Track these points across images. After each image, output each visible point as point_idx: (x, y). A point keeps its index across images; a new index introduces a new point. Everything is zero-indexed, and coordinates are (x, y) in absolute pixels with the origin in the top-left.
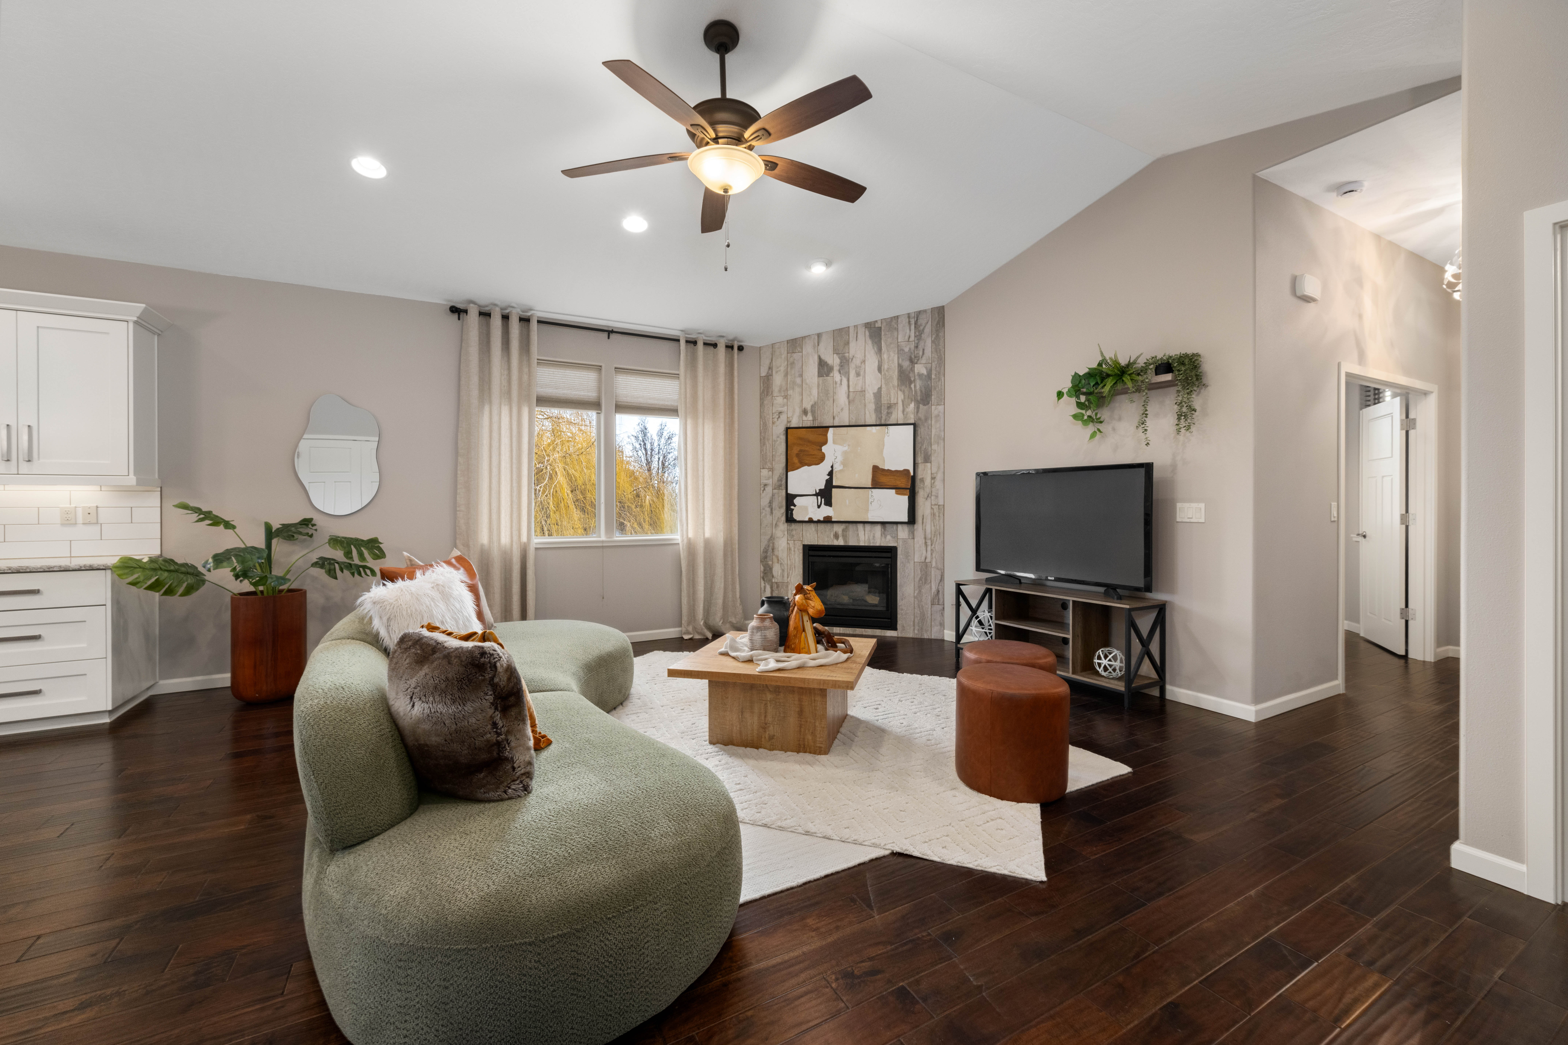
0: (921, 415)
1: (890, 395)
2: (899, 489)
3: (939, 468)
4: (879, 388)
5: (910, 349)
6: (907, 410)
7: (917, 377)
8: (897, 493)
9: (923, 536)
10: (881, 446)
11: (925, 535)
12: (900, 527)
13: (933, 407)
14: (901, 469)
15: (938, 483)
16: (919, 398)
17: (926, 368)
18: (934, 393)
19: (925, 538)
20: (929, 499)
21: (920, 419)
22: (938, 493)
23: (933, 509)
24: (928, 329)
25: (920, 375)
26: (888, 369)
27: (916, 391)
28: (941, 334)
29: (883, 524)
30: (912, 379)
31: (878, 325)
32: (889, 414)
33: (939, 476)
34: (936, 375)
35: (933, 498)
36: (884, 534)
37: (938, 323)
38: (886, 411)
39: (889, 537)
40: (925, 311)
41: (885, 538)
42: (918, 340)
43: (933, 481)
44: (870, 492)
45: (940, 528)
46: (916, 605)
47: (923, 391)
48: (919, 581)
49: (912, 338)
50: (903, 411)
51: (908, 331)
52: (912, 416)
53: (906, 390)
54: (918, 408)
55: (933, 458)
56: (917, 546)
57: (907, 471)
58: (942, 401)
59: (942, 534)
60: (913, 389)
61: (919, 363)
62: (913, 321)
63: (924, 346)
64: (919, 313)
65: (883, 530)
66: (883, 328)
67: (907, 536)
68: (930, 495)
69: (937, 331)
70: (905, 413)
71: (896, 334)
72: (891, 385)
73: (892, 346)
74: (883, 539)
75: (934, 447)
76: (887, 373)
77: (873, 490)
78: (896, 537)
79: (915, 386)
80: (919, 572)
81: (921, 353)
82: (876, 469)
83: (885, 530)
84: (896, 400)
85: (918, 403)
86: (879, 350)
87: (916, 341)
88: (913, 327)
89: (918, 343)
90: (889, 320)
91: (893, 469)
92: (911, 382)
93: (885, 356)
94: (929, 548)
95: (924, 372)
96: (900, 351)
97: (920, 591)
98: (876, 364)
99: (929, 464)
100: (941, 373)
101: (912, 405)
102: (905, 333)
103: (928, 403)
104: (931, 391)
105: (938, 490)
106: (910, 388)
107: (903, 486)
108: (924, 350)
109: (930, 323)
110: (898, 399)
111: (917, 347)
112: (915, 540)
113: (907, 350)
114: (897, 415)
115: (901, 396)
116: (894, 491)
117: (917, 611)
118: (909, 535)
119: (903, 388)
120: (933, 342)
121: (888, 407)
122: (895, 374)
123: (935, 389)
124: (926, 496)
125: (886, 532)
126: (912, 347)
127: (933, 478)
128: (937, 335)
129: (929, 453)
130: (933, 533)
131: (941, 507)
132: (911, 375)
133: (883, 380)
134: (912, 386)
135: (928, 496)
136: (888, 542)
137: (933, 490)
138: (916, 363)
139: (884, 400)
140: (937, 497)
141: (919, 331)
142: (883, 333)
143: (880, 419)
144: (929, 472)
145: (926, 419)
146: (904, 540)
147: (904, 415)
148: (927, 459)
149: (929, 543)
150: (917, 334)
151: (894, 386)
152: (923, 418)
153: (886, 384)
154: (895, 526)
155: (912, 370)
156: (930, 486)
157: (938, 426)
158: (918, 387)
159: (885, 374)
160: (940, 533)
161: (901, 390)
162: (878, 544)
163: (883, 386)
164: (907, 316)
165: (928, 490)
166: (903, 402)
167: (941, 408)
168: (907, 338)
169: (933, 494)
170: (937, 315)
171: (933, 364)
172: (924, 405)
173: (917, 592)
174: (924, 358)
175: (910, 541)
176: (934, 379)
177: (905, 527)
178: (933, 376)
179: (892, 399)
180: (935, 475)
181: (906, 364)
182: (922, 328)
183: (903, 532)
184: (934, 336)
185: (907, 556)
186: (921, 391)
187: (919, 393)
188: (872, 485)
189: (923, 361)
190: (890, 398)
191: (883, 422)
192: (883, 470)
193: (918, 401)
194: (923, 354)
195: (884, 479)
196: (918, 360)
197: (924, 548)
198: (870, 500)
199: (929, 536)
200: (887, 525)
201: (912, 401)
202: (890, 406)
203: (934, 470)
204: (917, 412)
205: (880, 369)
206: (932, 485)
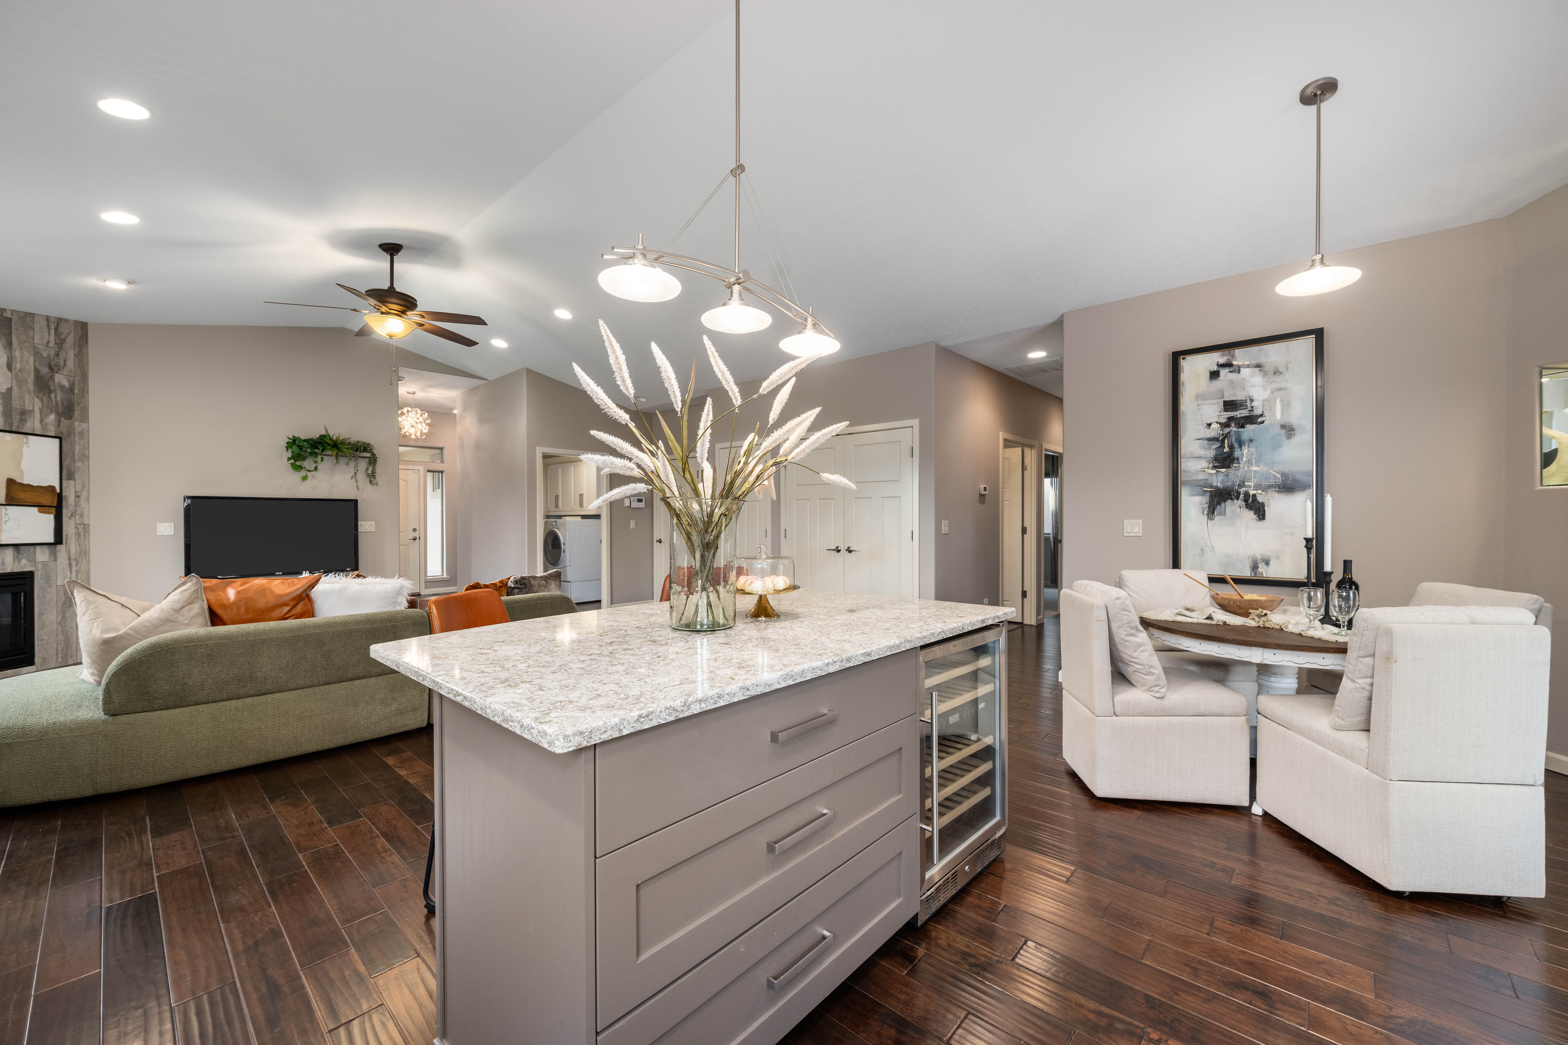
0: (63, 429)
1: (24, 399)
2: (42, 507)
3: (83, 486)
4: (8, 389)
5: (49, 355)
6: (46, 420)
7: (57, 388)
8: (40, 512)
9: (67, 557)
10: (18, 457)
11: (69, 556)
12: (38, 548)
13: (77, 423)
14: (45, 485)
15: (83, 502)
16: (60, 411)
17: (69, 381)
18: (77, 408)
19: (69, 559)
20: (73, 519)
21: (62, 433)
22: (82, 512)
23: (78, 528)
24: (70, 340)
25: (62, 387)
26: (21, 370)
27: (56, 403)
28: (84, 350)
29: (16, 546)
30: (52, 388)
31: (8, 314)
32: (23, 421)
33: (84, 495)
34: (79, 390)
35: (77, 517)
36: (17, 558)
37: (81, 338)
38: (19, 417)
39: (24, 561)
40: (67, 321)
41: (19, 562)
42: (58, 348)
43: (77, 500)
44: (4, 509)
45: (85, 548)
46: (59, 632)
47: (65, 404)
48: (63, 605)
49: (52, 344)
50: (41, 421)
51: (47, 335)
52: (52, 428)
53: (45, 399)
54: (59, 421)
55: (77, 476)
56: (59, 568)
57: (53, 488)
58: (85, 418)
59: (87, 554)
60: (53, 399)
61: (60, 372)
62: (53, 326)
63: (66, 356)
64: (59, 321)
65: (16, 554)
66: (14, 321)
67: (48, 557)
68: (74, 514)
69: (80, 345)
70: (44, 423)
71: (31, 332)
72: (25, 388)
73: (26, 345)
74: (17, 564)
75: (78, 464)
76: (19, 374)
77: (7, 507)
78: (33, 561)
79: (56, 397)
80: (63, 596)
81: (62, 363)
82: (11, 483)
83: (19, 553)
84: (31, 406)
85: (59, 415)
86: (9, 345)
87: (57, 349)
88: (53, 332)
89: (58, 352)
90: (23, 314)
91: (35, 484)
92: (50, 392)
93: (17, 354)
94: (74, 569)
95: (66, 384)
96: (37, 354)
97: (64, 616)
98: (5, 359)
99: (72, 482)
100: (84, 391)
101: (52, 417)
102: (41, 337)
103: (71, 418)
104: (73, 406)
105: (83, 509)
106: (50, 398)
107: (48, 503)
108: (65, 361)
109: (72, 334)
110: (34, 406)
111: (57, 355)
112: (58, 562)
113: (45, 354)
114: (34, 423)
115: (38, 404)
116: (36, 509)
117: (61, 638)
118: (50, 557)
119: (41, 395)
120: (75, 355)
121: (21, 413)
122: (31, 379)
123: (78, 404)
124: (69, 515)
125: (20, 556)
126: (53, 353)
127: (78, 497)
128: (80, 350)
129: (73, 471)
130: (78, 553)
131: (87, 526)
132: (50, 383)
133: (14, 382)
134: (52, 396)
135: (72, 515)
136: (24, 566)
137: (78, 508)
138: (57, 373)
139: (16, 404)
140: (82, 516)
141: (60, 339)
142: (14, 327)
143: (11, 424)
144: (73, 490)
145: (69, 434)
146: (44, 564)
147: (42, 424)
148: (71, 477)
149: (74, 563)
150: (58, 341)
151: (28, 390)
152: (65, 433)
153: (20, 386)
154: (32, 548)
155: (52, 378)
156: (73, 504)
157: (82, 443)
158: (59, 399)
159: (17, 375)
160: (84, 553)
161: (38, 397)
162: (9, 570)
163: (15, 387)
164: (45, 318)
165: (71, 509)
166: (41, 410)
167: (84, 425)
168: (45, 341)
169: (78, 512)
170: (80, 330)
171: (76, 378)
172: (66, 419)
173: (60, 617)
174: (66, 369)
175: (52, 564)
176: (77, 394)
177: (45, 548)
178: (76, 391)
179: (27, 405)
180: (80, 493)
181: (44, 370)
182: (63, 337)
183: (42, 555)
184: (77, 350)
185: (48, 579)
186: (63, 404)
187: (60, 405)
188: (6, 501)
189: (65, 372)
190: (24, 402)
191: (14, 429)
192: (22, 485)
193: (59, 413)
194: (65, 365)
195: (22, 495)
196: (59, 369)
197: (68, 569)
198: (4, 519)
199: (73, 556)
200: (22, 548)
201: (52, 411)
202: (23, 413)
203: (78, 488)
204: (59, 425)
205: (9, 367)
206: (77, 504)
